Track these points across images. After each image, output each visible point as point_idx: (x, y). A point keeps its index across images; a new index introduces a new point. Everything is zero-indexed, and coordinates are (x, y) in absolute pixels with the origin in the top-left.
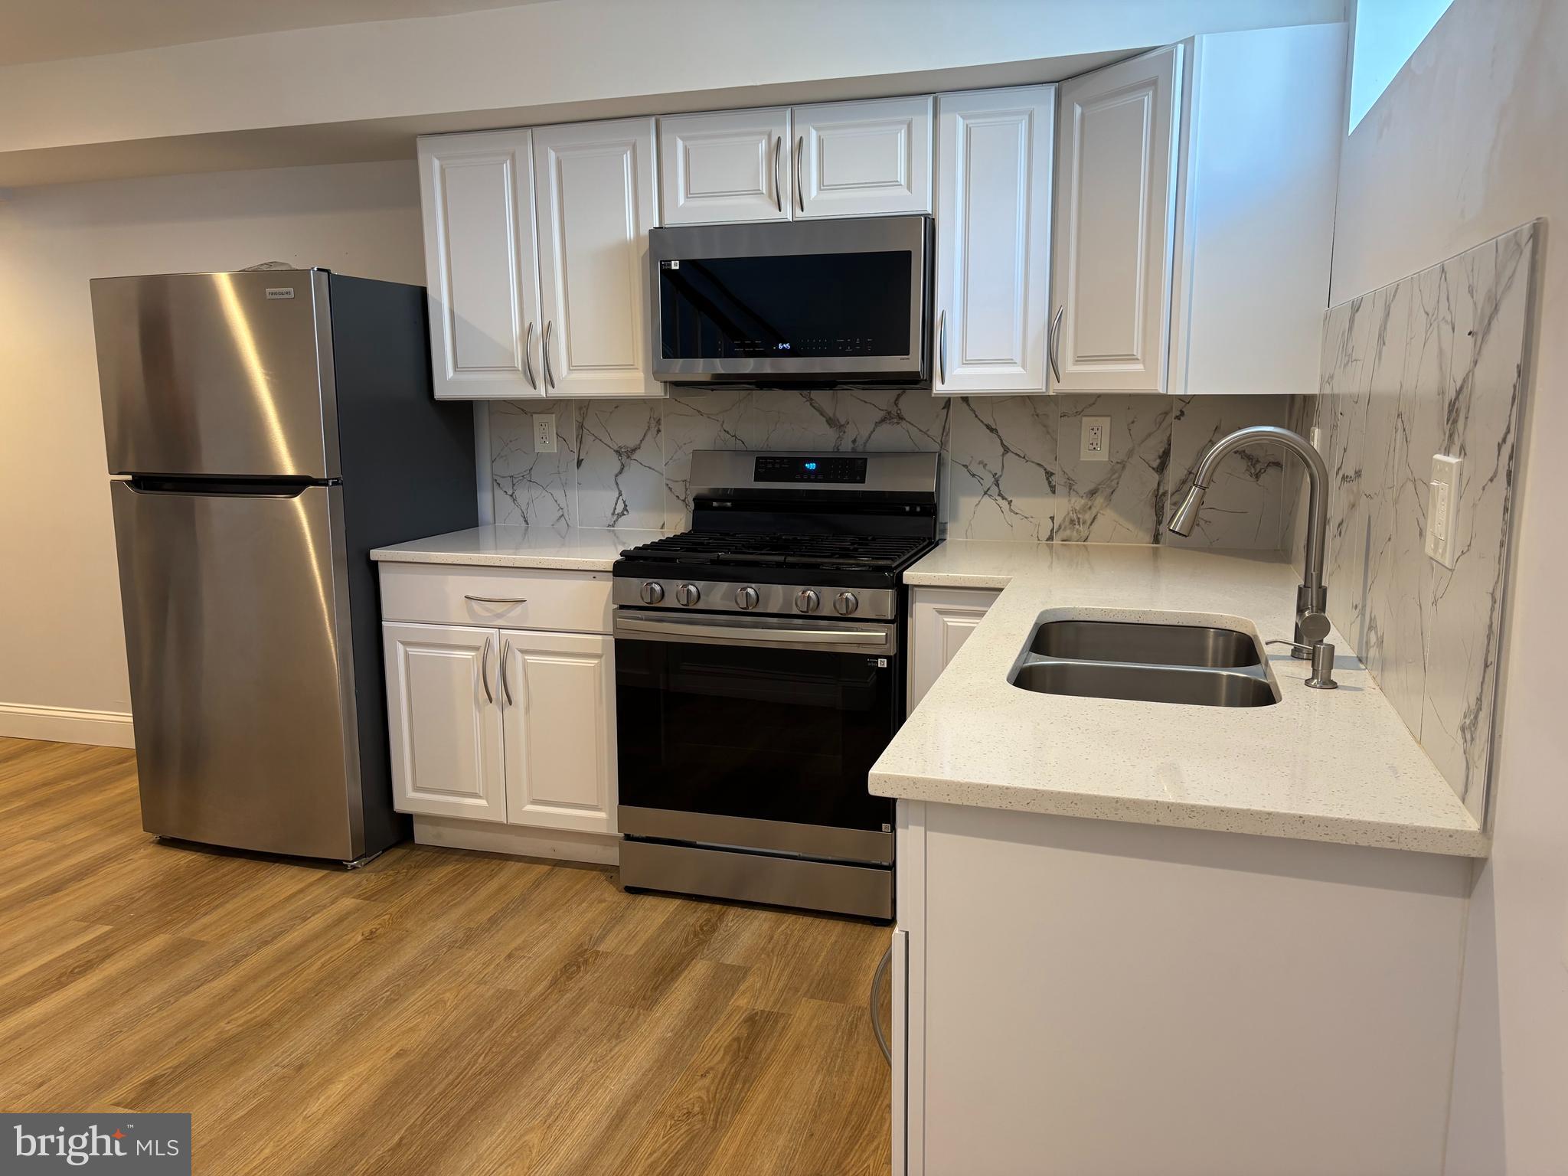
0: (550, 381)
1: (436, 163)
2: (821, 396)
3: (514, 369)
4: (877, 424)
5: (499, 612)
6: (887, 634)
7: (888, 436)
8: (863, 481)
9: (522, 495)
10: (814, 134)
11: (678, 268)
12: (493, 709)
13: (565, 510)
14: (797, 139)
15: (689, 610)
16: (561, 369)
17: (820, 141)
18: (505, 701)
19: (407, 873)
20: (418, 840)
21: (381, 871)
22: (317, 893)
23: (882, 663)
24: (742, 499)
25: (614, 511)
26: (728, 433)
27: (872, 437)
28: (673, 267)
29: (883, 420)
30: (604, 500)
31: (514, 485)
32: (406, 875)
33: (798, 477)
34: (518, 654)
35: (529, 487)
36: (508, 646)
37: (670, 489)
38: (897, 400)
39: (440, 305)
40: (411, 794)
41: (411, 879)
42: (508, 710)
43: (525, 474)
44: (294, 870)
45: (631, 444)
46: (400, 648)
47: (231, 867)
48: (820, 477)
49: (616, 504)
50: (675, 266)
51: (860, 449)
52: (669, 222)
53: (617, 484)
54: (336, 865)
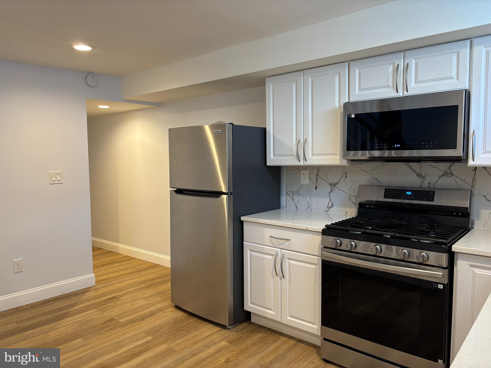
0: (305, 159)
1: (271, 86)
2: (414, 165)
3: (293, 155)
4: (440, 176)
5: (281, 243)
6: (443, 274)
7: (445, 182)
8: (433, 200)
9: (296, 198)
10: (413, 62)
11: (354, 117)
12: (278, 278)
13: (310, 205)
14: (406, 64)
15: (351, 252)
16: (309, 155)
17: (416, 64)
18: (282, 276)
19: (246, 334)
20: (252, 321)
21: (238, 331)
22: (215, 337)
23: (441, 287)
24: (378, 205)
25: (328, 206)
26: (374, 178)
27: (438, 182)
28: (352, 117)
29: (443, 175)
30: (325, 201)
31: (293, 195)
32: (245, 335)
33: (403, 197)
34: (287, 259)
35: (298, 196)
36: (283, 256)
37: (350, 199)
38: (450, 167)
39: (270, 133)
40: (250, 305)
41: (246, 337)
42: (283, 279)
43: (297, 191)
44: (210, 326)
45: (336, 182)
46: (249, 252)
47: (193, 320)
48: (413, 198)
49: (329, 203)
50: (353, 116)
51: (432, 186)
52: (352, 100)
53: (330, 196)
54: (223, 327)
